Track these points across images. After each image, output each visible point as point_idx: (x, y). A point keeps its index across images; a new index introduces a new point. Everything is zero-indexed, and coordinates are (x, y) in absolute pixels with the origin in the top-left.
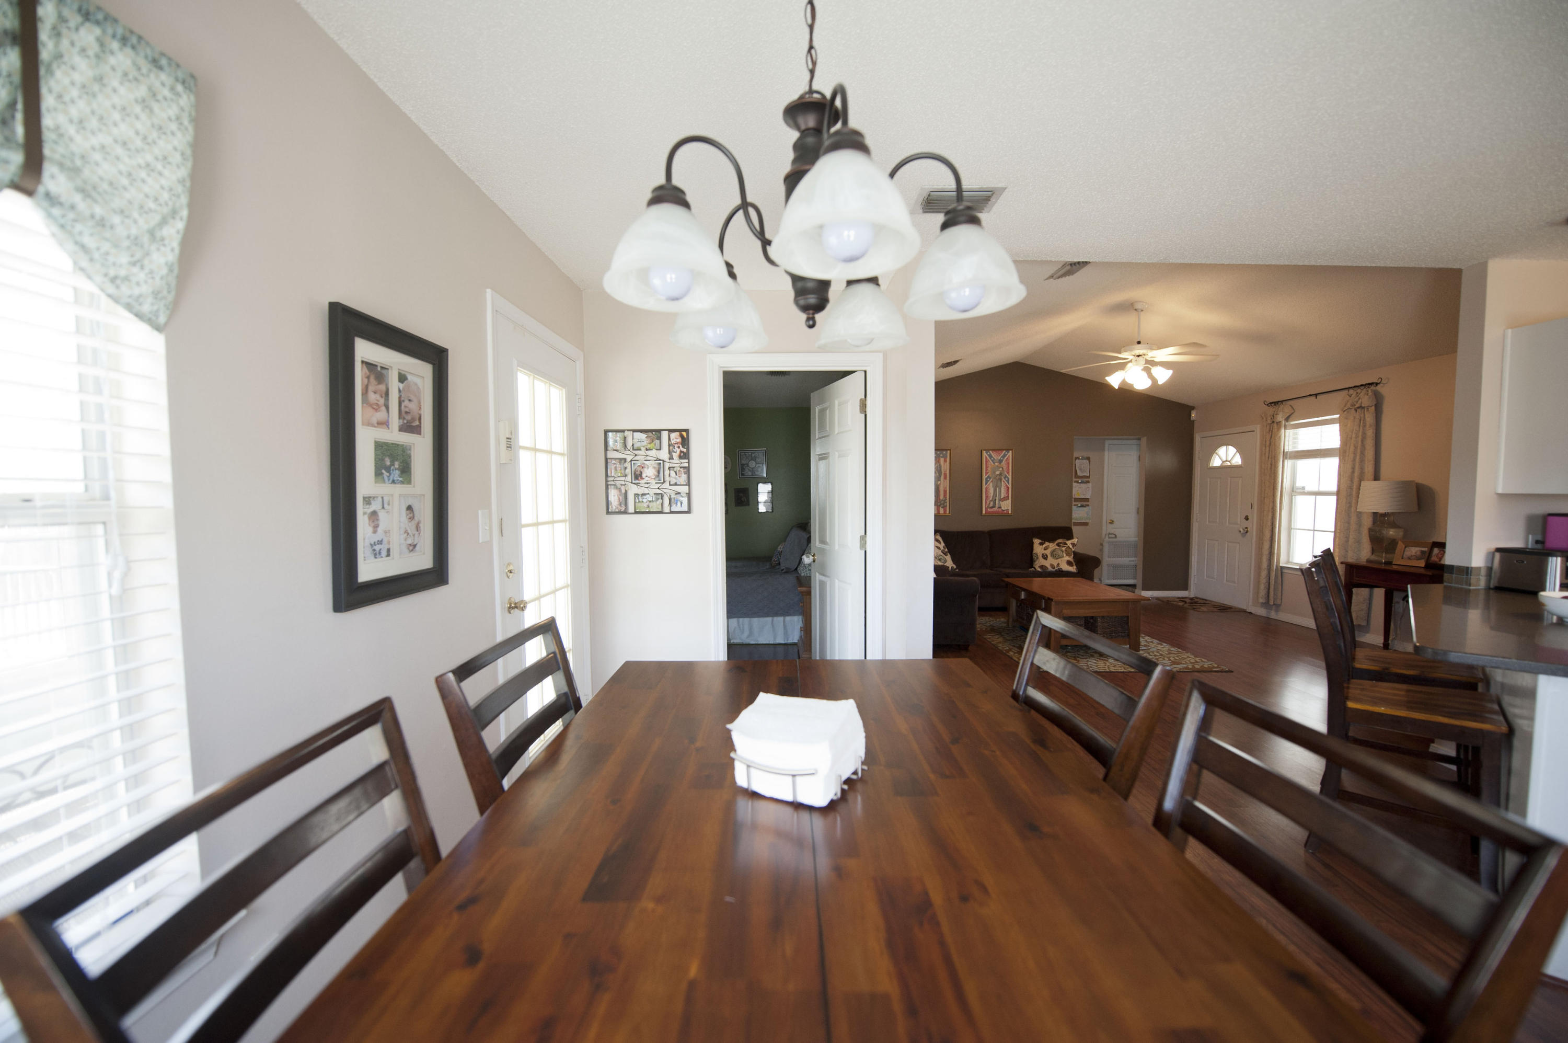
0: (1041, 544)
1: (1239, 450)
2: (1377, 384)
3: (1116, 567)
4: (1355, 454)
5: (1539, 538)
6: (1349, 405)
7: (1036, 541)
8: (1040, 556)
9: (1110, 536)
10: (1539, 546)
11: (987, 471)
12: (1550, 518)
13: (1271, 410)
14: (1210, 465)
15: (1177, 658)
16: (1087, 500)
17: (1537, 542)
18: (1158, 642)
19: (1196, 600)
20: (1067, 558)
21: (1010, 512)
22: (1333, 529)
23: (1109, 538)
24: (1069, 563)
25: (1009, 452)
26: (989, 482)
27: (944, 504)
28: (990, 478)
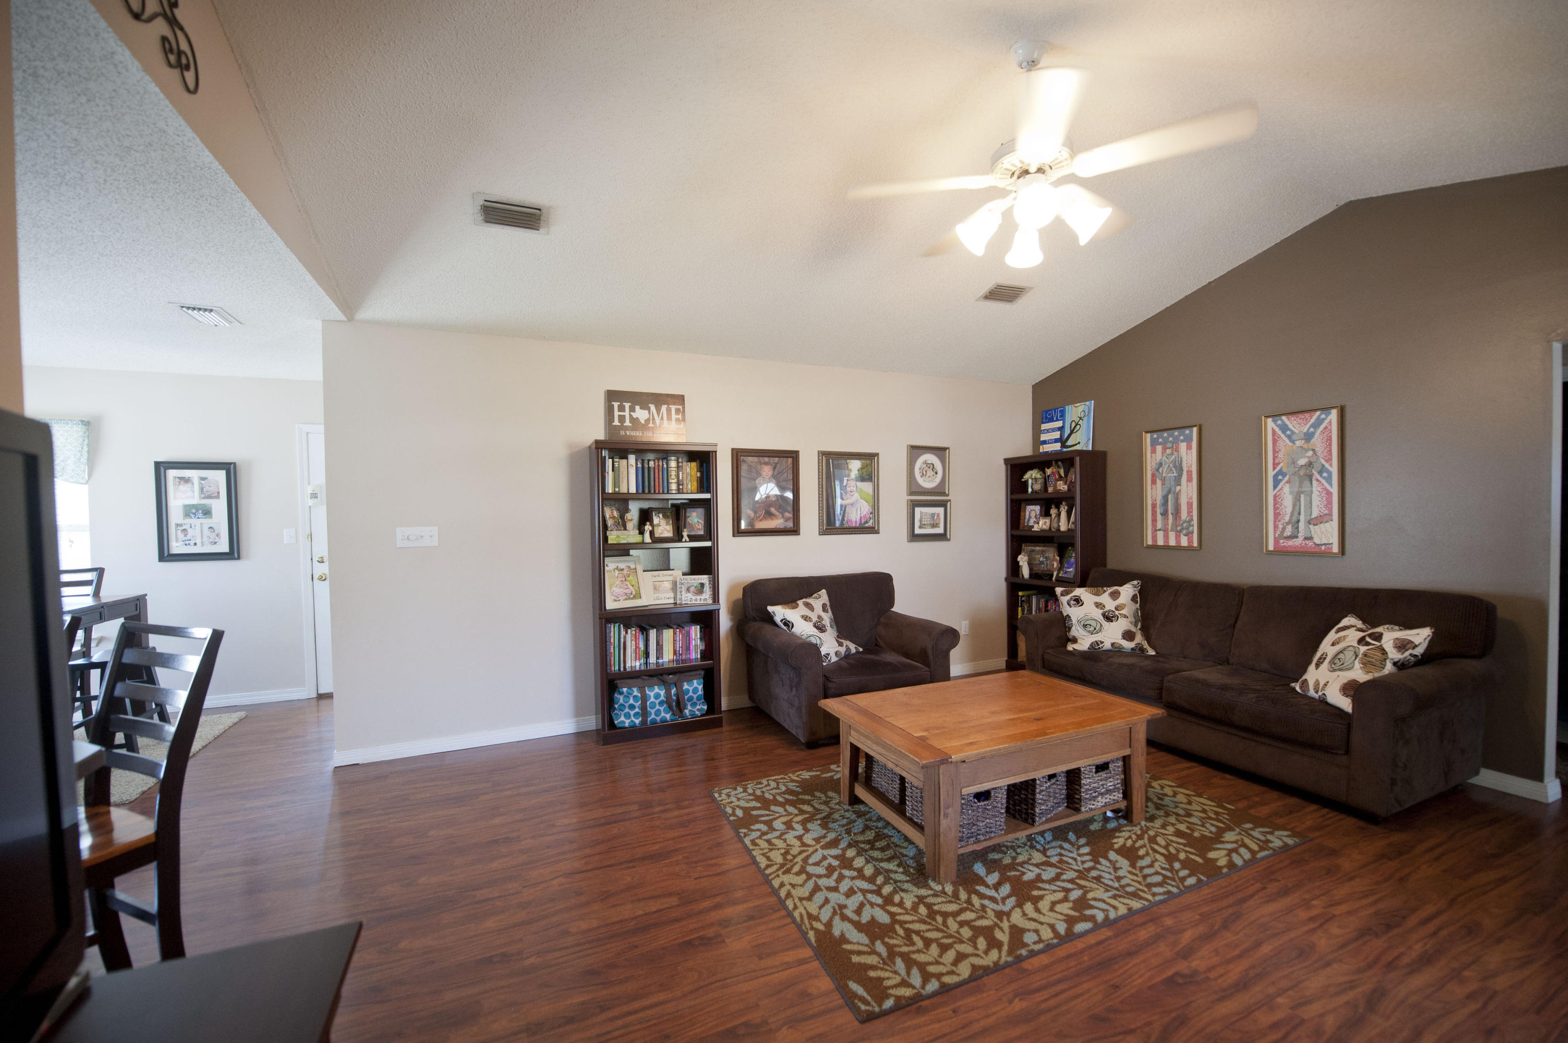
0: (1344, 629)
7: (1341, 622)
8: (1319, 660)
11: (1277, 461)
21: (1333, 549)
25: (1330, 413)
26: (1281, 484)
27: (1188, 528)
28: (1284, 475)
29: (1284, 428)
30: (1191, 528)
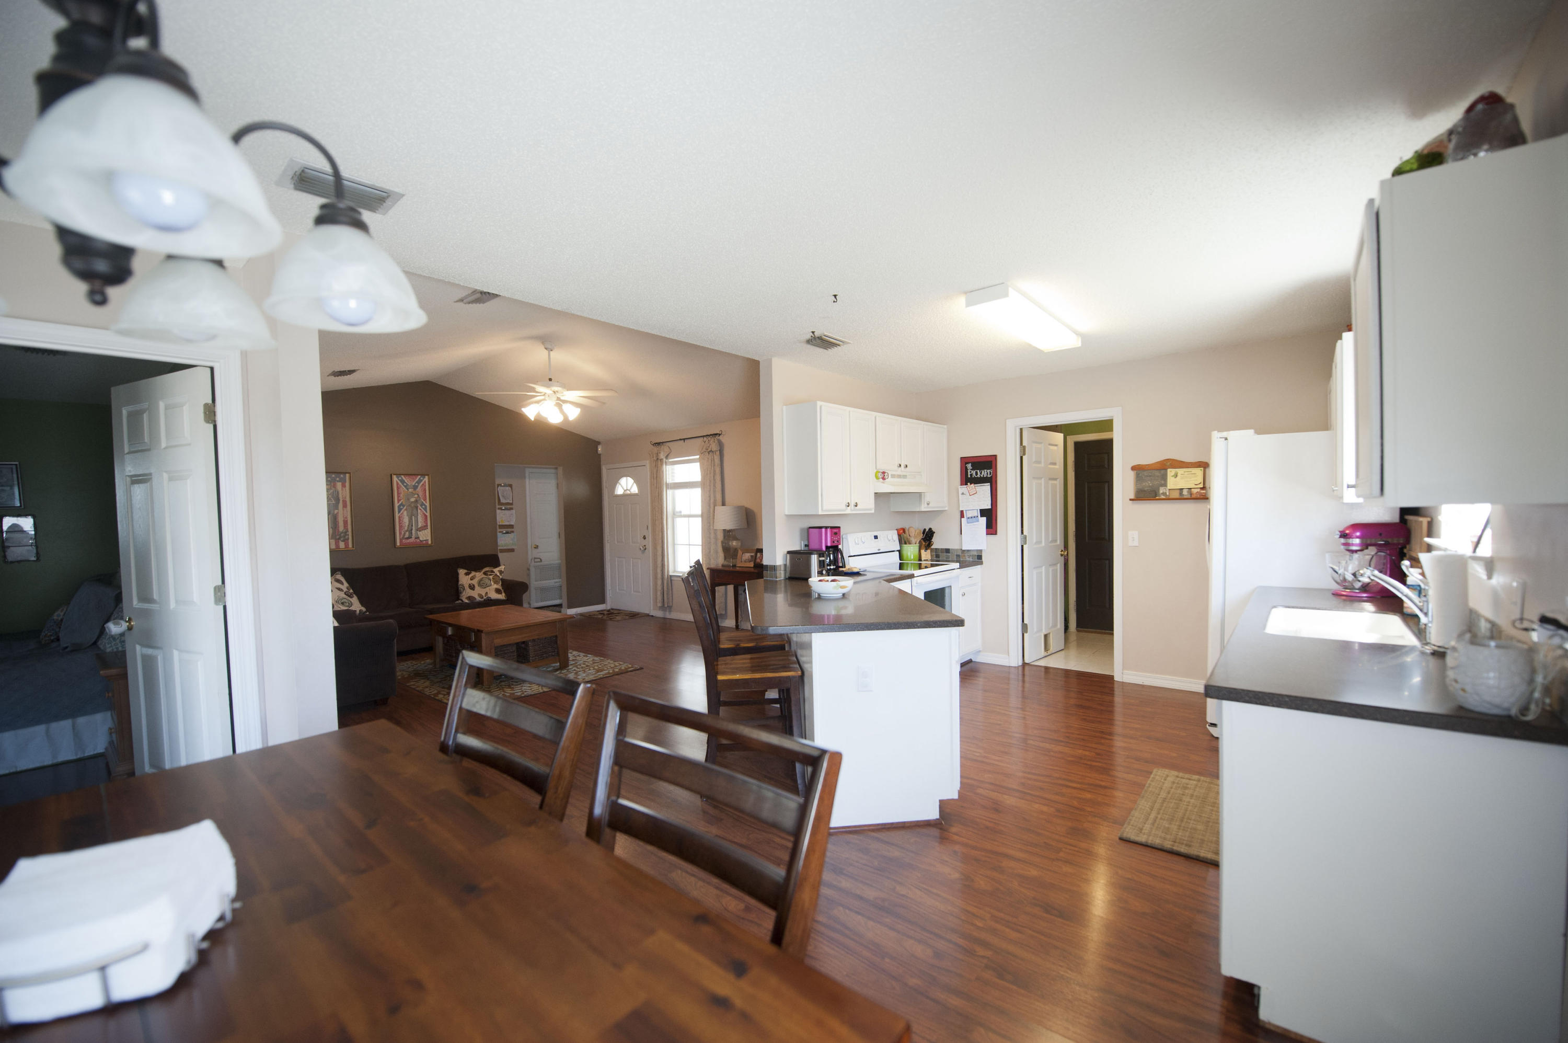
0: (467, 574)
1: (637, 481)
2: (720, 435)
3: (543, 590)
4: (710, 486)
5: (807, 543)
6: (704, 449)
7: (462, 572)
8: (467, 587)
9: (536, 560)
10: (807, 548)
11: (400, 498)
12: (811, 529)
13: (655, 449)
14: (616, 493)
15: (600, 666)
16: (512, 526)
17: (806, 546)
18: (584, 654)
19: (612, 611)
20: (495, 586)
21: (430, 542)
22: (701, 544)
23: (535, 562)
24: (498, 591)
25: (425, 477)
26: (403, 510)
27: (344, 537)
28: (404, 506)
29: (403, 482)
30: (347, 537)
